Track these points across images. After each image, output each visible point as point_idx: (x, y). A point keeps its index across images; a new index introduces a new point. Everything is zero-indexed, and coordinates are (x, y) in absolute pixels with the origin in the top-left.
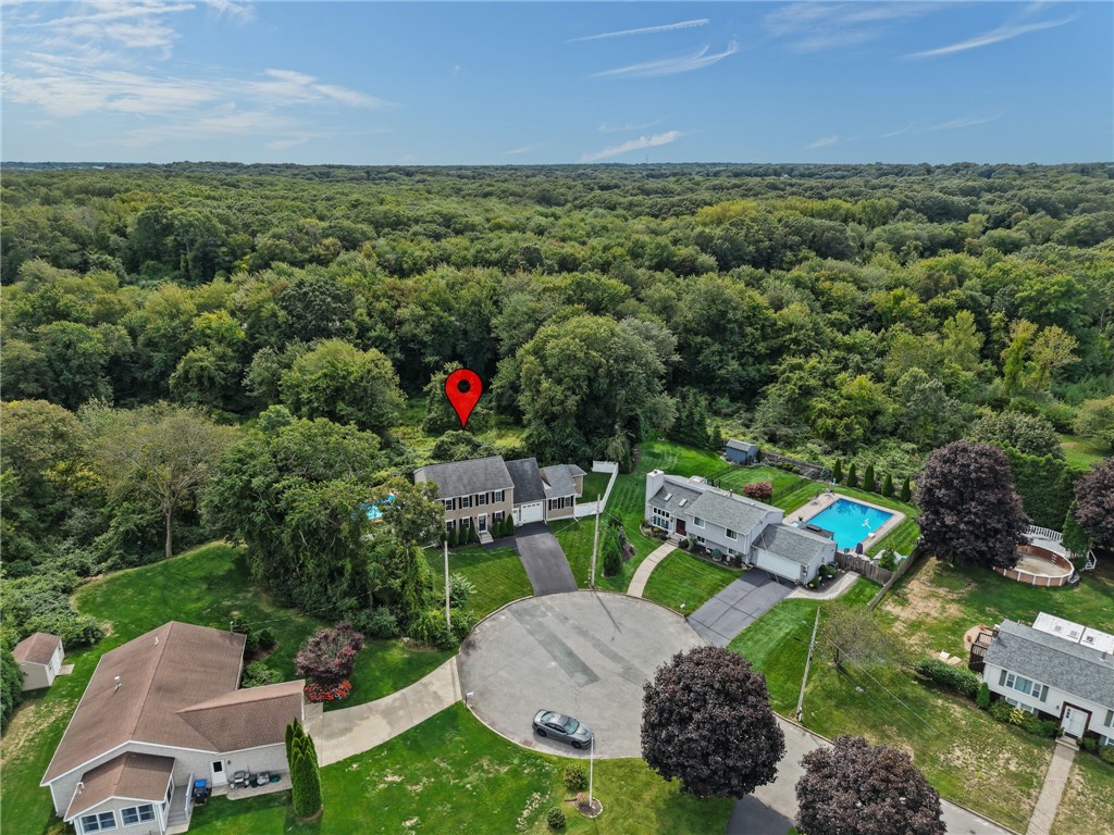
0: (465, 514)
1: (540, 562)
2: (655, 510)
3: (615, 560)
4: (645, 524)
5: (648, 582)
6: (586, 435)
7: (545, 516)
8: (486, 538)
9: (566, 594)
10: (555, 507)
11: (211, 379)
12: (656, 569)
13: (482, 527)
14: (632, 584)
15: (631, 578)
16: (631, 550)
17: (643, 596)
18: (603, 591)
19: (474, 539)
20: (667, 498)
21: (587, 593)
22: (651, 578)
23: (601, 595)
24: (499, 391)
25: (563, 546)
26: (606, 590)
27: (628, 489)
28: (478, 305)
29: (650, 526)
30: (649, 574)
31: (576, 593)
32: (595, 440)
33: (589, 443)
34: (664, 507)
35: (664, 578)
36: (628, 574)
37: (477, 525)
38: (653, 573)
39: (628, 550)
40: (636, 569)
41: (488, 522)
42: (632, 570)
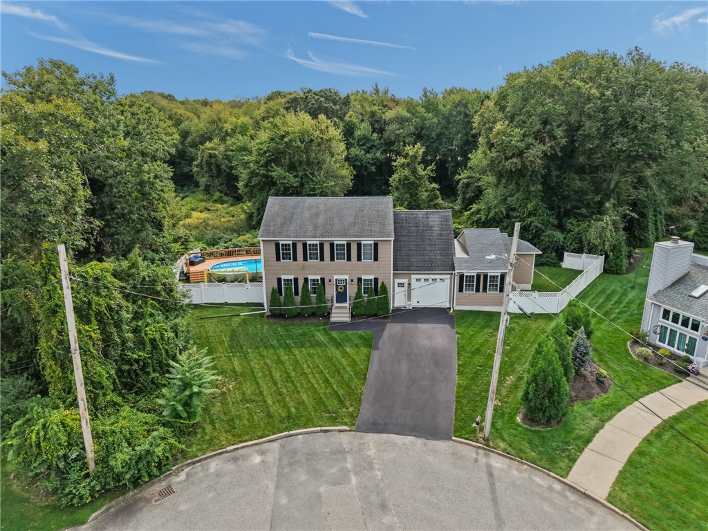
0: (313, 271)
1: (404, 367)
2: (666, 314)
3: (551, 393)
4: (639, 340)
5: (630, 462)
6: (559, 217)
7: (451, 300)
8: (341, 314)
9: (420, 442)
10: (470, 287)
11: (218, 166)
12: (658, 433)
13: (341, 297)
14: (586, 457)
15: (589, 441)
16: (600, 381)
17: (611, 498)
18: (506, 454)
19: (323, 314)
20: (696, 293)
21: (467, 450)
22: (639, 452)
23: (498, 463)
24: (465, 181)
25: (461, 349)
26: (516, 454)
27: (614, 292)
28: (466, 106)
29: (649, 345)
30: (635, 443)
31: (442, 445)
32: (570, 223)
33: (561, 227)
34: (688, 308)
35: (678, 461)
36: (581, 429)
37: (331, 292)
38: (647, 440)
39: (591, 378)
40: (604, 421)
41: (351, 291)
42: (594, 423)
